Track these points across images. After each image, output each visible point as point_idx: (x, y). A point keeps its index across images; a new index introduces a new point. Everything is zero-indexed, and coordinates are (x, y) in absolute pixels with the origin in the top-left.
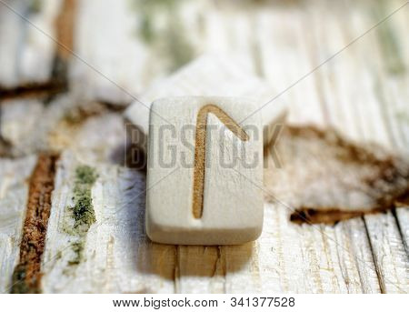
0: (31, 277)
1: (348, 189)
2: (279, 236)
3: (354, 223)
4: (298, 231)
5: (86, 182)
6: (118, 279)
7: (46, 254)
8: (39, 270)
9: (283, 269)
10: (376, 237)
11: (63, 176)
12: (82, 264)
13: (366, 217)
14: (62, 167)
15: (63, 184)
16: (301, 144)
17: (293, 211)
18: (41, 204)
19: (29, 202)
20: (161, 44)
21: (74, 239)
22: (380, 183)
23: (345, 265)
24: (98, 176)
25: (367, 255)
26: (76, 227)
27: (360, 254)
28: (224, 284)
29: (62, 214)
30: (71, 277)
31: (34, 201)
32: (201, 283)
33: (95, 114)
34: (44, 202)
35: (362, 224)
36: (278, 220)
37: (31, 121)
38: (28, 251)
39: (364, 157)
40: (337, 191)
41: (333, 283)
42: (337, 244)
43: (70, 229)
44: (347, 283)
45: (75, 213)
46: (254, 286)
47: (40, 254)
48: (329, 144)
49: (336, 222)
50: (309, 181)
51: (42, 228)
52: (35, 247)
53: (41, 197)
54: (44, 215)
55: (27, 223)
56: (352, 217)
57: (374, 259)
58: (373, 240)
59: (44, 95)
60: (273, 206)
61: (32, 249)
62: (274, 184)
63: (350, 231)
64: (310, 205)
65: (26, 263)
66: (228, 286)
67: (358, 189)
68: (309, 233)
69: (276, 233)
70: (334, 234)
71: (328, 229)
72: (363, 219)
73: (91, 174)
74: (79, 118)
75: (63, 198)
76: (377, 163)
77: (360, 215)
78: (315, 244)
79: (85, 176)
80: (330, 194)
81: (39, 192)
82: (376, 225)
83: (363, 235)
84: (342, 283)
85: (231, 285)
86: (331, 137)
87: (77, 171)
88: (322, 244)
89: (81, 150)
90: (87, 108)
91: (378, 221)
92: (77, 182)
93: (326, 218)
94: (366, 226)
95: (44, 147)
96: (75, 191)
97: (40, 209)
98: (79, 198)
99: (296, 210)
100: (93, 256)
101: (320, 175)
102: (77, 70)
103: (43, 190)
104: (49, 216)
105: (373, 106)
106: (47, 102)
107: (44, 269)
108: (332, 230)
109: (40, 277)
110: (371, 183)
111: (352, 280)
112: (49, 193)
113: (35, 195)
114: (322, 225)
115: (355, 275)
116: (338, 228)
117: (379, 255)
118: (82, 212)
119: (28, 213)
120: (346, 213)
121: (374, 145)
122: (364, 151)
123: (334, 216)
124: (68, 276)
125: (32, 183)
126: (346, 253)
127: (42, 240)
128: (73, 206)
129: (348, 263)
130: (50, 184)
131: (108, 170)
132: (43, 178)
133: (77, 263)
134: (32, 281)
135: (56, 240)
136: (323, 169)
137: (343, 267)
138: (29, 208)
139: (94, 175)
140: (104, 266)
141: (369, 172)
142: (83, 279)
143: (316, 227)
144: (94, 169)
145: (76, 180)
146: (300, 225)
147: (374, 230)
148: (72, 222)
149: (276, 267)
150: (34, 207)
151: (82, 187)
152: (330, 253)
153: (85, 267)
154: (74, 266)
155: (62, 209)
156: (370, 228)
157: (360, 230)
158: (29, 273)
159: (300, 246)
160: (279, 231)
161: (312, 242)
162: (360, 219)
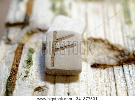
0: (13, 80)
1: (110, 58)
2: (87, 71)
3: (110, 68)
4: (93, 70)
5: (31, 53)
6: (38, 82)
7: (18, 74)
8: (15, 78)
9: (87, 81)
10: (116, 73)
11: (25, 51)
12: (28, 77)
13: (114, 67)
14: (25, 48)
15: (25, 53)
16: (97, 44)
17: (92, 64)
18: (18, 59)
19: (15, 58)
20: (57, 12)
21: (26, 70)
22: (120, 57)
23: (106, 81)
24: (35, 51)
25: (113, 79)
26: (27, 66)
27: (111, 78)
28: (69, 85)
29: (23, 62)
30: (24, 81)
31: (16, 58)
32: (62, 84)
33: (36, 32)
34: (19, 58)
35: (112, 69)
36: (87, 67)
37: (17, 34)
38: (13, 72)
39: (115, 49)
40: (106, 59)
41: (102, 86)
42: (104, 75)
43: (25, 67)
44: (106, 86)
45: (27, 62)
46: (78, 86)
47: (16, 73)
48: (105, 44)
49: (105, 68)
50: (98, 55)
51: (17, 66)
52: (15, 72)
53: (18, 57)
54: (18, 62)
55: (13, 64)
56: (110, 67)
57: (115, 80)
58: (115, 74)
59: (22, 26)
60: (86, 62)
61: (14, 72)
62: (87, 56)
63: (109, 71)
64: (98, 63)
65: (12, 76)
66: (70, 85)
67: (113, 58)
68: (96, 71)
69: (86, 71)
70: (104, 71)
71: (102, 70)
72: (113, 67)
73: (33, 50)
74: (31, 33)
75: (24, 57)
76: (119, 51)
77: (112, 66)
78: (98, 74)
79: (31, 51)
80: (104, 59)
81: (17, 55)
82: (116, 69)
83: (113, 72)
84: (105, 86)
85: (71, 85)
86: (106, 42)
87: (29, 49)
88: (100, 75)
89: (31, 43)
90: (34, 31)
91: (117, 68)
92: (29, 53)
93: (102, 67)
94: (113, 70)
95: (20, 42)
96: (28, 55)
97: (17, 60)
98: (29, 57)
99: (93, 64)
100: (31, 75)
101: (102, 54)
102: (32, 19)
103: (19, 54)
104: (20, 62)
105: (120, 33)
106: (22, 28)
107: (17, 78)
108: (103, 70)
109: (15, 80)
110: (117, 57)
111: (108, 86)
112: (20, 56)
113: (16, 56)
114: (101, 69)
115: (108, 84)
116: (105, 70)
117: (116, 79)
118: (29, 62)
119: (14, 61)
120: (108, 65)
121: (118, 45)
122: (116, 47)
123: (105, 66)
124: (23, 80)
125: (16, 52)
126: (107, 78)
127: (17, 69)
128: (27, 60)
129: (107, 81)
130: (21, 53)
131: (38, 49)
132: (19, 51)
133: (27, 77)
134: (13, 81)
135: (21, 69)
136: (103, 52)
137: (105, 82)
138: (14, 60)
139: (34, 51)
140: (34, 78)
141: (117, 53)
142: (28, 81)
143: (98, 69)
144: (34, 49)
145: (28, 52)
146: (94, 68)
147: (116, 71)
148: (26, 65)
149: (85, 81)
150: (16, 60)
151: (30, 54)
152: (102, 77)
153: (29, 78)
154: (26, 78)
155: (24, 61)
156: (115, 70)
157: (112, 71)
158: (13, 79)
159: (93, 75)
160: (87, 70)
161: (97, 74)
162: (112, 67)
